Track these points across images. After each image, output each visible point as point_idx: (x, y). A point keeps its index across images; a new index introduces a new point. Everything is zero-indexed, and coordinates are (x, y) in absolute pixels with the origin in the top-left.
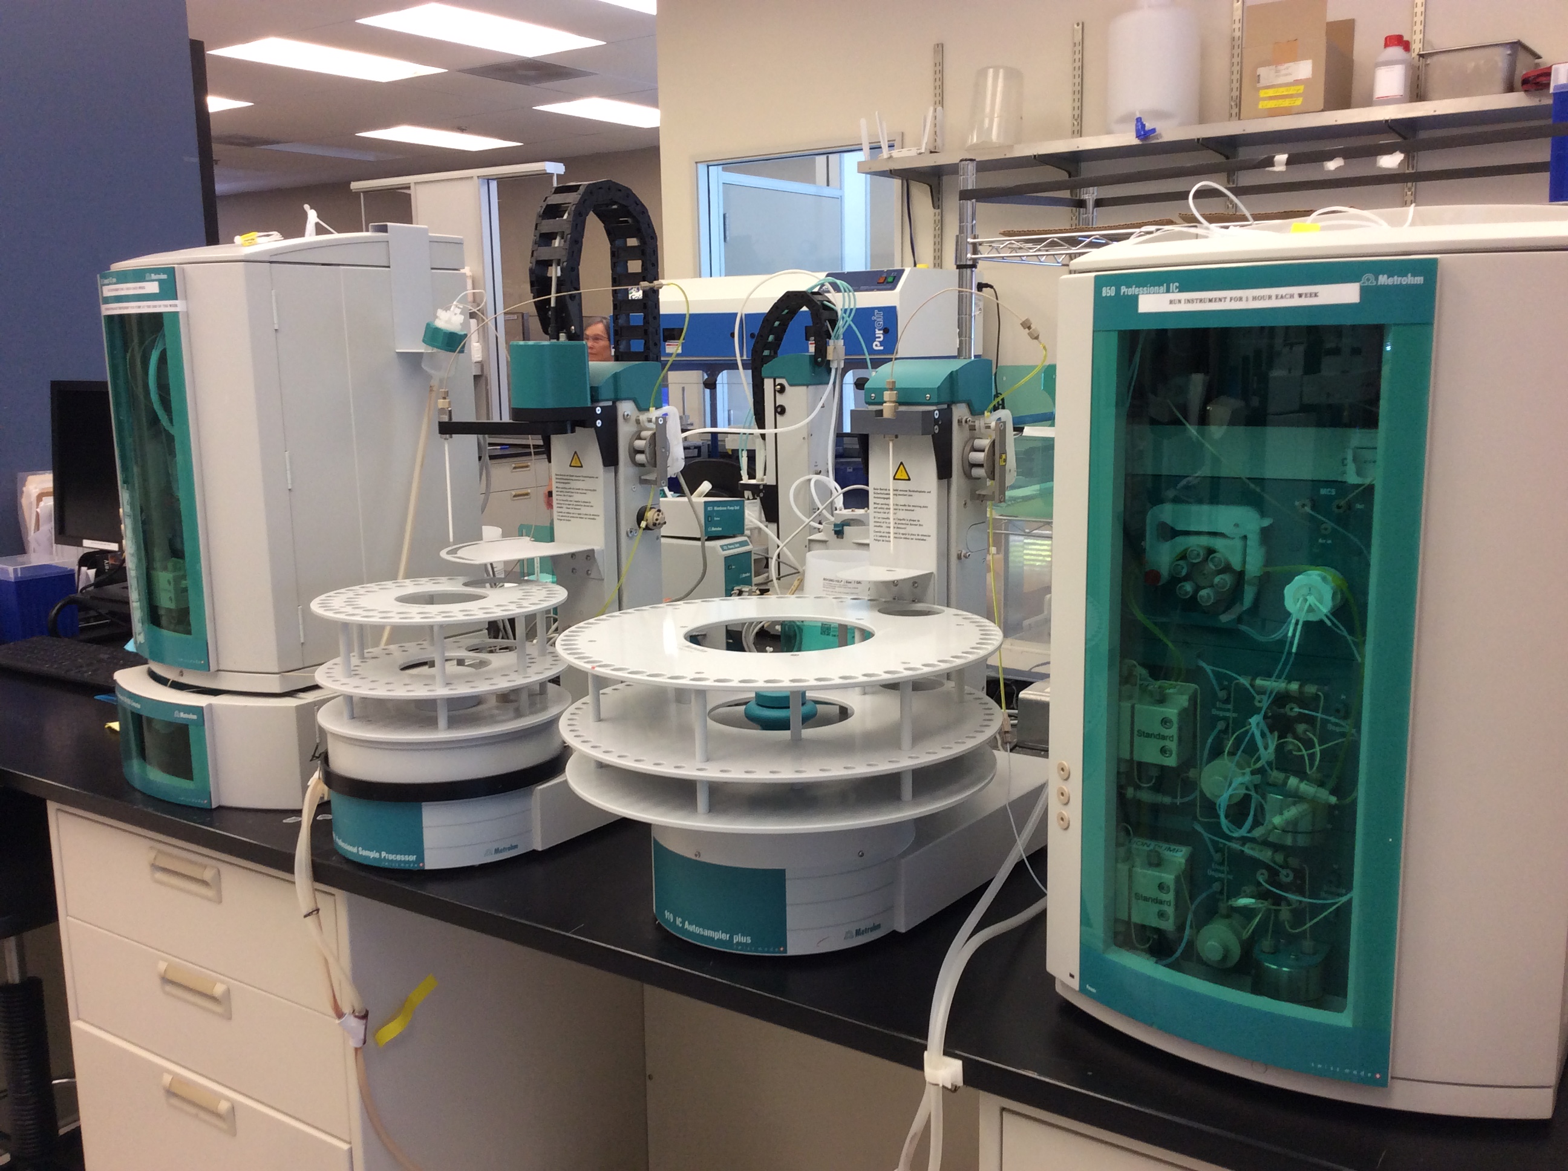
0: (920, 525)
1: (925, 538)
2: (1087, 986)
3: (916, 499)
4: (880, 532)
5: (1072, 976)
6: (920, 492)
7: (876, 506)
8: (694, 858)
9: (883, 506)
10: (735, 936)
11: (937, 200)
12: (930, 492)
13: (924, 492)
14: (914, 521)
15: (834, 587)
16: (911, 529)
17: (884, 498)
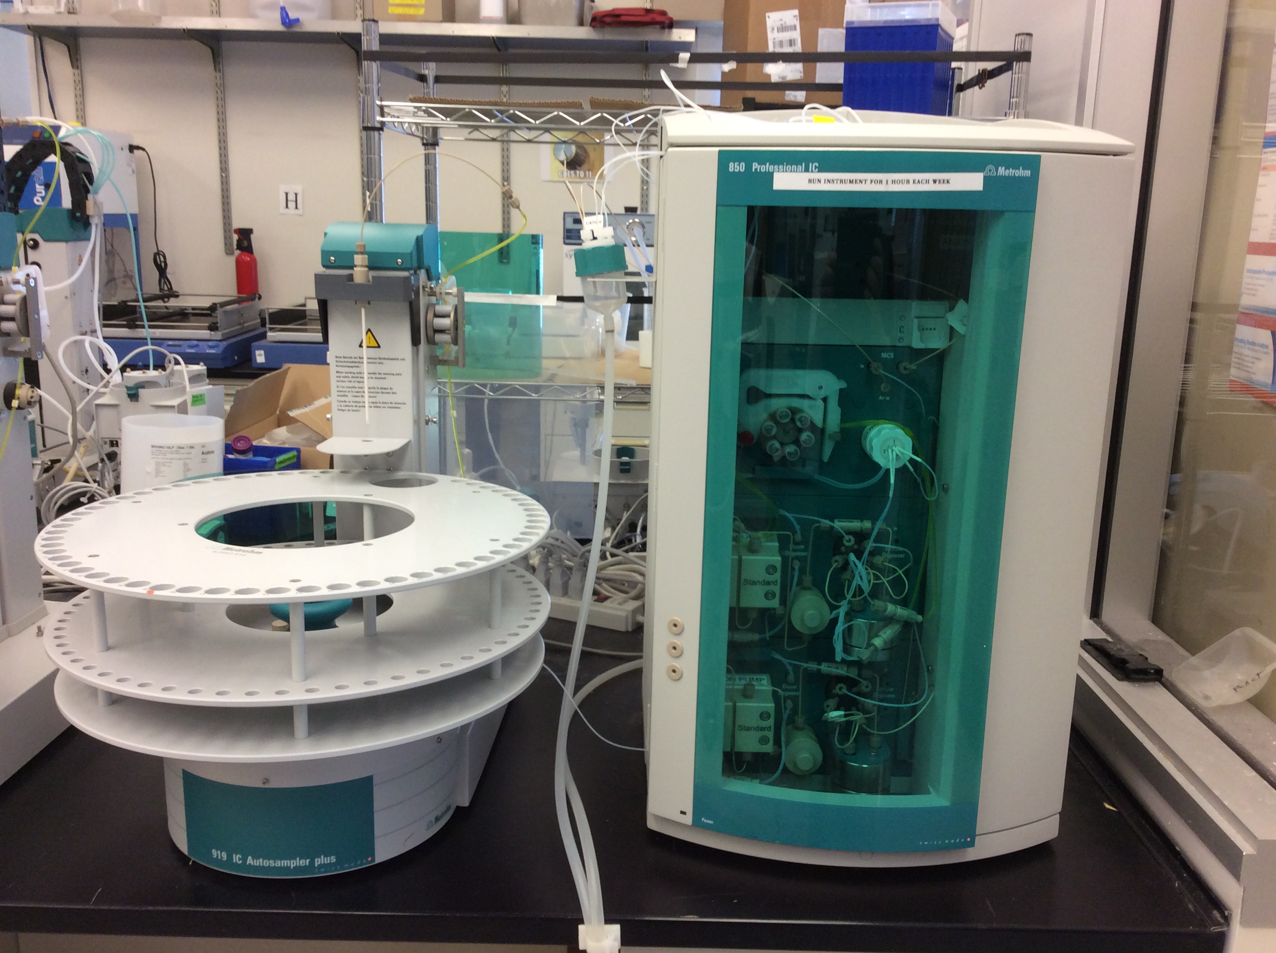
0: (393, 393)
1: (399, 406)
2: (703, 819)
3: (388, 367)
4: (345, 402)
5: (683, 813)
6: (392, 359)
7: (338, 375)
8: (262, 786)
9: (347, 375)
10: (316, 860)
11: (75, 59)
12: (404, 360)
13: (398, 359)
14: (385, 389)
15: (165, 454)
16: (382, 398)
17: (349, 367)
